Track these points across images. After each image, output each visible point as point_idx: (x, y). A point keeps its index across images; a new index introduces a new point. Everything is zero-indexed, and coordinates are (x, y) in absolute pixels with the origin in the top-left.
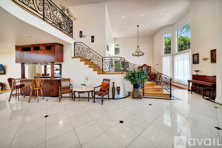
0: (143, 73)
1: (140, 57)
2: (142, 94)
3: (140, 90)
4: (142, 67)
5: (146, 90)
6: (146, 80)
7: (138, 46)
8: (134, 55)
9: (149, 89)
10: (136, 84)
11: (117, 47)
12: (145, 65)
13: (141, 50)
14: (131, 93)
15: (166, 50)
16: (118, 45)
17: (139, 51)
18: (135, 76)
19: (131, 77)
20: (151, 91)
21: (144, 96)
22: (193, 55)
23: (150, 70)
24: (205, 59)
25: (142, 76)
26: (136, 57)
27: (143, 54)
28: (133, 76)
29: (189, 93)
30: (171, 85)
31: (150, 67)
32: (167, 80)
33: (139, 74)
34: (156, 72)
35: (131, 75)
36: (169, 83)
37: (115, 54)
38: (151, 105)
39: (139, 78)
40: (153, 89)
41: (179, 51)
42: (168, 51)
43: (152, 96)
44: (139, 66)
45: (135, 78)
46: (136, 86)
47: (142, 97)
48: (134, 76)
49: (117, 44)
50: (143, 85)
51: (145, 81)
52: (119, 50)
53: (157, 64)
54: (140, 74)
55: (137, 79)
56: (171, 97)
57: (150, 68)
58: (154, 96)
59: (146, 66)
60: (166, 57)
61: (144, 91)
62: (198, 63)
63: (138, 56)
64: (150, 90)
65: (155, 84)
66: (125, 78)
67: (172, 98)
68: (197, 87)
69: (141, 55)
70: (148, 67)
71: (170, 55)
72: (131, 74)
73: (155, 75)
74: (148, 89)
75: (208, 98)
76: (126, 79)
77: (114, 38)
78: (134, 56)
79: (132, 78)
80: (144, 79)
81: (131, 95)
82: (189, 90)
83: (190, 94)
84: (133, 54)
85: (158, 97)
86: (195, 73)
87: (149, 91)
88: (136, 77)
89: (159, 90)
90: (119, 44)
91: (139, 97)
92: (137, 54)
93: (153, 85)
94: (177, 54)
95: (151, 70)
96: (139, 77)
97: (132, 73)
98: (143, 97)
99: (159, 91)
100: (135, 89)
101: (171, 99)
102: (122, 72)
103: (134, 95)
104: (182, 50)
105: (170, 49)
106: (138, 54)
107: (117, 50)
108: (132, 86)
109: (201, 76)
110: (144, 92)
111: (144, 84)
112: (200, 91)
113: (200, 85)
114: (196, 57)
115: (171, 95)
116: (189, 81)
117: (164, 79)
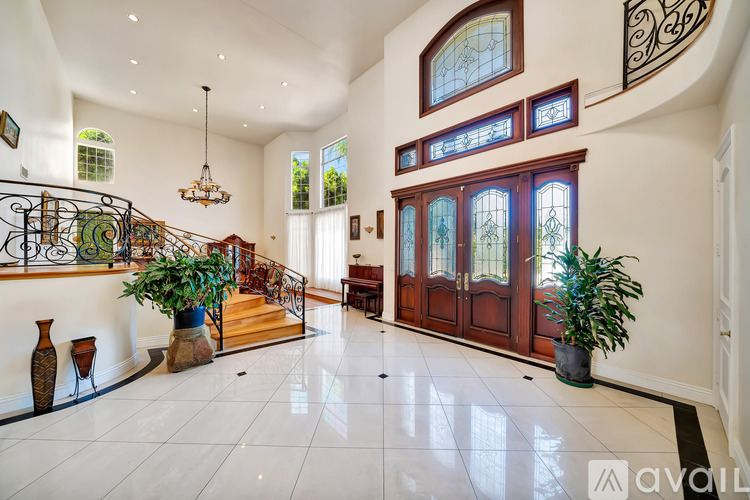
0: (216, 264)
1: (212, 206)
2: (213, 345)
3: (206, 331)
4: (222, 246)
5: (230, 325)
6: (229, 290)
7: (206, 167)
8: (187, 196)
9: (243, 321)
10: (189, 310)
11: (98, 146)
12: (233, 238)
13: (217, 181)
14: (165, 353)
15: (297, 196)
16: (101, 138)
17: (209, 185)
18: (180, 279)
19: (159, 283)
20: (248, 327)
21: (221, 349)
22: (352, 218)
23: (253, 255)
24: (369, 230)
25: (211, 275)
26: (198, 205)
27: (226, 198)
28: (169, 279)
29: (343, 311)
30: (304, 294)
31: (253, 245)
32: (294, 283)
33: (199, 270)
34: (268, 263)
35: (160, 275)
36: (301, 290)
37: (81, 176)
38: (244, 373)
39: (198, 286)
40: (256, 319)
41: (326, 205)
42: (302, 200)
43: (251, 342)
44: (212, 241)
45: (181, 286)
46: (185, 320)
47: (215, 353)
48: (176, 279)
49: (97, 131)
50: (217, 310)
51: (226, 293)
52: (109, 163)
53: (274, 238)
54: (203, 271)
55: (187, 292)
56: (304, 332)
57: (253, 249)
58: (257, 342)
59: (237, 240)
60: (297, 217)
61: (221, 333)
62: (358, 238)
63: (205, 200)
64: (245, 323)
65: (263, 300)
66: (131, 290)
67: (308, 332)
68: (358, 294)
69: (217, 201)
70: (244, 244)
71: (307, 214)
72: (161, 269)
73: (264, 273)
74: (238, 321)
75: (373, 315)
76: (133, 296)
77: (77, 99)
78: (190, 199)
79: (167, 288)
80: (222, 286)
81: (165, 361)
82: (343, 305)
83: (345, 313)
84: (183, 192)
85: (269, 339)
86: (353, 262)
87: (241, 326)
88: (183, 281)
89: (275, 317)
90: (108, 136)
91: (203, 359)
92: (203, 194)
93: (255, 304)
94: (321, 212)
95: (256, 257)
96: (199, 280)
97: (165, 268)
98: (218, 356)
99: (273, 319)
100: (184, 331)
101: (304, 338)
102: (111, 265)
103: (178, 357)
104: (332, 203)
105: (306, 197)
106: (207, 196)
107: (92, 161)
108: (168, 323)
109: (364, 268)
110: (224, 335)
111: (220, 307)
112: (361, 302)
113: (362, 289)
114: (355, 224)
115: (303, 324)
116: (343, 282)
117: (289, 281)
